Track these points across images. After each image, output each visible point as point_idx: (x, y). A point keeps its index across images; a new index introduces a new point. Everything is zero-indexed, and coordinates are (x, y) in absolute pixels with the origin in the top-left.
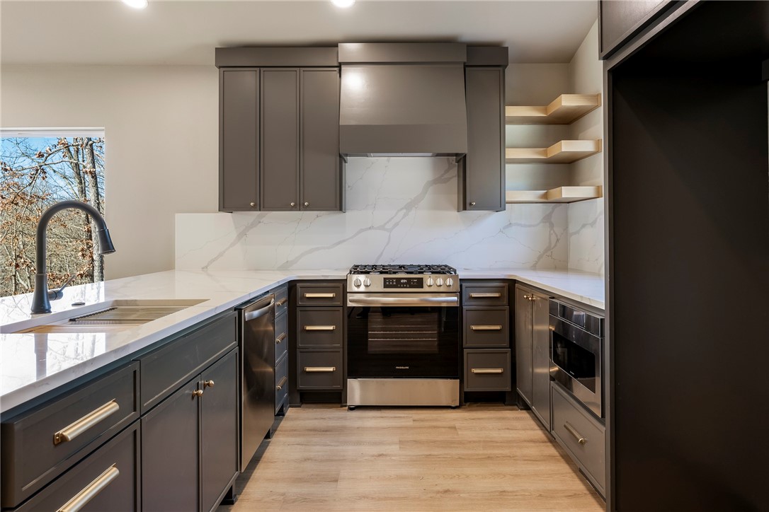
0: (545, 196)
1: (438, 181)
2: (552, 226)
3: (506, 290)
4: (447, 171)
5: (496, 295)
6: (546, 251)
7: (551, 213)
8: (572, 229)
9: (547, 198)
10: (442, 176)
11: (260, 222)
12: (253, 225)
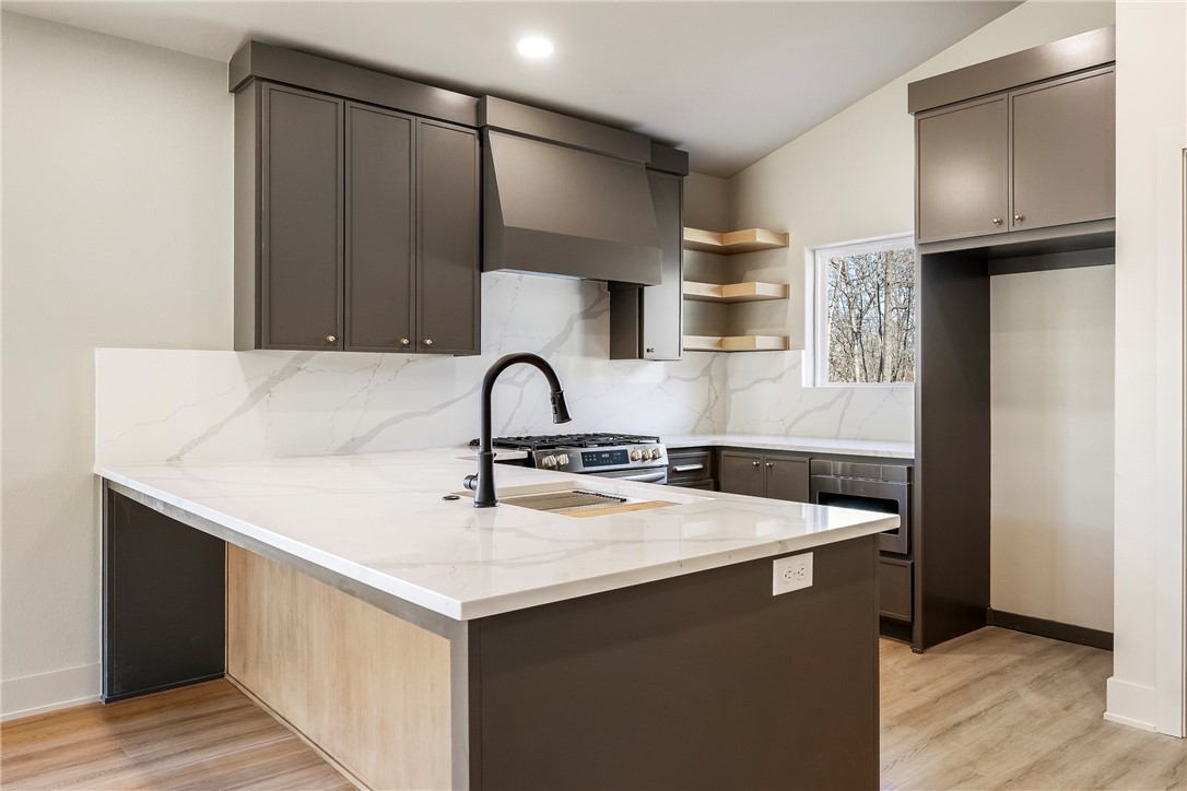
0: (720, 343)
1: (588, 314)
2: (711, 380)
3: (709, 459)
4: (597, 302)
5: (699, 466)
6: (705, 411)
7: (711, 364)
8: (732, 384)
9: (721, 346)
10: (591, 307)
11: (299, 369)
12: (283, 376)
